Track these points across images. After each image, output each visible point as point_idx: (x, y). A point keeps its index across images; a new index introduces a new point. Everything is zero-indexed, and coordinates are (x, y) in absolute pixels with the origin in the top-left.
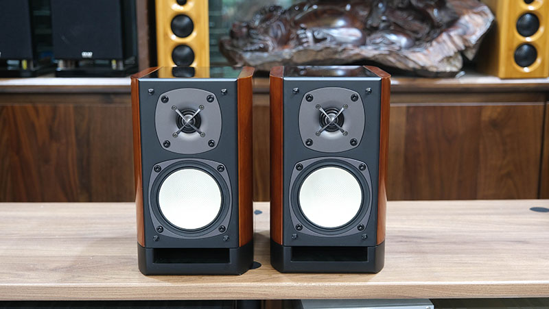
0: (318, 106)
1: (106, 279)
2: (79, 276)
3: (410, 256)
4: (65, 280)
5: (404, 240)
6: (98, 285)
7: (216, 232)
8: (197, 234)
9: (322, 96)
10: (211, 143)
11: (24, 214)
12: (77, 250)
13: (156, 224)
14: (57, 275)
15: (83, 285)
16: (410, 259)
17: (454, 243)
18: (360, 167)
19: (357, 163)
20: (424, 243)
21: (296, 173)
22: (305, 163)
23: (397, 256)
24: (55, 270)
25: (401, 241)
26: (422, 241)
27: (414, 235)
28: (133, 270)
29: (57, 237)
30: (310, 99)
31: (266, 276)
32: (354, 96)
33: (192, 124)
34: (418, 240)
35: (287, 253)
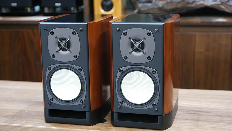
0: (129, 38)
1: (26, 123)
2: (15, 120)
3: (190, 122)
4: (7, 122)
5: (194, 112)
6: (21, 125)
7: (79, 103)
8: (70, 103)
9: (132, 33)
10: (75, 56)
11: (10, 87)
12: (22, 107)
13: (50, 97)
14: (5, 119)
15: (14, 125)
16: (188, 124)
17: (221, 116)
18: (153, 72)
19: (151, 70)
20: (204, 115)
21: (119, 74)
22: (124, 69)
23: (182, 121)
24: (6, 116)
25: (191, 113)
26: (203, 114)
27: (200, 110)
28: (42, 119)
29: (18, 100)
30: (125, 34)
31: (105, 127)
32: (149, 33)
33: (65, 46)
34: (201, 113)
35: (116, 116)
